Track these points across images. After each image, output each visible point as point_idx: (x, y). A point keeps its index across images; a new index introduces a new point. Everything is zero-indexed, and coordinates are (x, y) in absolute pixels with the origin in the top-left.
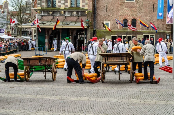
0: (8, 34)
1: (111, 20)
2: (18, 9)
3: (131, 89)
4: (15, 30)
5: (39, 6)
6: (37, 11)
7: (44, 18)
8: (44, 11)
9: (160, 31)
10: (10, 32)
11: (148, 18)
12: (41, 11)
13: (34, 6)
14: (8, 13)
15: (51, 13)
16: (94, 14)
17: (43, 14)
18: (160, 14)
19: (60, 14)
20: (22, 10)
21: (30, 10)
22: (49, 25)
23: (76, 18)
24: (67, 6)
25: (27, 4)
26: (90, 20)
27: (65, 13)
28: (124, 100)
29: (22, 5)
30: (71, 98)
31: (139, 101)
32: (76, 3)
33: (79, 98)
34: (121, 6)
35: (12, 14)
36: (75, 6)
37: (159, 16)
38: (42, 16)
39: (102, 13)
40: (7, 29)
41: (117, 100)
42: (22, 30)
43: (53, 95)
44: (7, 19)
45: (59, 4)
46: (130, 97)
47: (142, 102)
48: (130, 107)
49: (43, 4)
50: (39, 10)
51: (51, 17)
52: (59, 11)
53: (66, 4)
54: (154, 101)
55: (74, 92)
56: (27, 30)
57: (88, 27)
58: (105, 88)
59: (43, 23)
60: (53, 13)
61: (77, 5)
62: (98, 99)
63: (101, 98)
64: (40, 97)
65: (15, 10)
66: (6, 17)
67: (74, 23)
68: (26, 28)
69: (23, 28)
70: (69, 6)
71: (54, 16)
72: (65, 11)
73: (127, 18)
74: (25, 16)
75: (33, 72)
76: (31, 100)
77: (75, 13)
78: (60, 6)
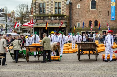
0: (15, 32)
1: (81, 22)
2: (21, 16)
3: (95, 65)
4: (19, 30)
5: (35, 13)
6: (33, 17)
7: (38, 21)
8: (38, 17)
9: (113, 28)
10: (16, 31)
11: (105, 20)
12: (36, 17)
13: (31, 14)
14: (15, 18)
15: (42, 18)
16: (70, 18)
17: (37, 19)
18: (113, 17)
19: (48, 18)
20: (23, 16)
21: (29, 16)
22: (41, 26)
23: (59, 21)
24: (52, 13)
25: (26, 12)
26: (68, 22)
27: (51, 18)
28: (91, 72)
29: (23, 13)
30: (57, 71)
31: (101, 72)
32: (59, 11)
33: (62, 71)
34: (88, 12)
35: (17, 19)
36: (58, 13)
37: (112, 18)
38: (37, 20)
39: (75, 17)
40: (14, 29)
41: (86, 72)
42: (24, 29)
43: (46, 69)
44: (14, 22)
45: (47, 12)
46: (95, 70)
47: (102, 72)
48: (95, 76)
49: (37, 12)
50: (35, 16)
51: (43, 21)
52: (47, 16)
53: (52, 12)
54: (110, 72)
55: (59, 68)
56: (26, 29)
57: (67, 26)
58: (79, 65)
59: (37, 25)
60: (44, 18)
61: (59, 13)
62: (74, 72)
63: (77, 71)
64: (38, 71)
65: (19, 17)
66: (13, 21)
67: (57, 24)
68: (26, 28)
69: (24, 28)
70: (54, 13)
71: (44, 20)
72: (51, 16)
73: (91, 20)
74: (25, 20)
75: (31, 55)
76: (32, 73)
77: (58, 18)
78: (48, 13)
